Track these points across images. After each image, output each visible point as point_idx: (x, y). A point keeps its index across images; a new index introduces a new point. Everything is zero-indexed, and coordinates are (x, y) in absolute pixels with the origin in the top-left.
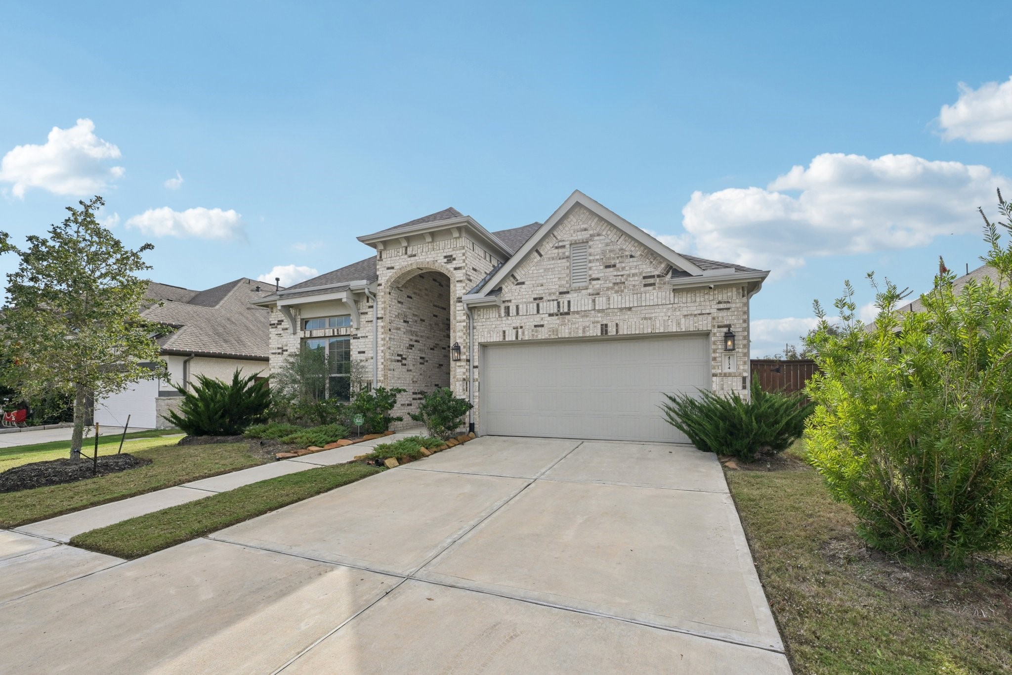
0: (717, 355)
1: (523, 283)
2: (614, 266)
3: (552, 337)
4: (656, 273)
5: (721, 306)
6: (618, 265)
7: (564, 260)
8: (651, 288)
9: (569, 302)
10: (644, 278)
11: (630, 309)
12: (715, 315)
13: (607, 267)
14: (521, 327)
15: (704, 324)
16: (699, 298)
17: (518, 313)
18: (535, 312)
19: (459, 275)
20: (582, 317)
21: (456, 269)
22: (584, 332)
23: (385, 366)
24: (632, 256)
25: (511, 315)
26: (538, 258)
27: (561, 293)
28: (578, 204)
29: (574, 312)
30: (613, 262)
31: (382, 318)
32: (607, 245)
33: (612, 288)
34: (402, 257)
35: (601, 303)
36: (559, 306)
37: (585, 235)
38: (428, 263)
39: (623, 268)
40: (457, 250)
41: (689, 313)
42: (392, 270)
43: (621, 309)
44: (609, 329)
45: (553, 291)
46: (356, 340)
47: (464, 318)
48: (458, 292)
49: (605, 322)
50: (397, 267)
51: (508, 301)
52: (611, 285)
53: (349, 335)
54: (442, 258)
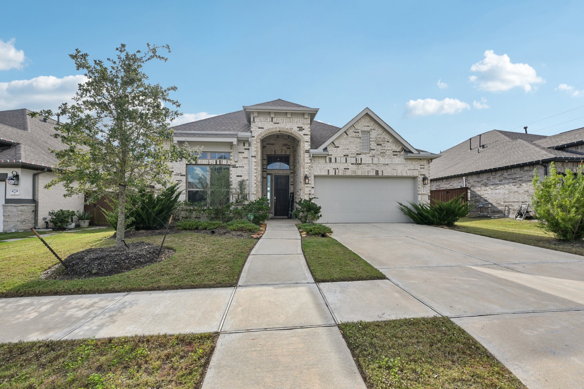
0: (420, 186)
1: (338, 147)
2: (381, 145)
3: (353, 174)
4: (398, 150)
5: (422, 167)
6: (382, 145)
7: (359, 139)
8: (396, 156)
9: (361, 159)
10: (393, 152)
11: (388, 164)
12: (419, 170)
13: (378, 145)
14: (337, 169)
15: (415, 174)
16: (414, 163)
17: (336, 162)
18: (345, 162)
19: (306, 138)
20: (367, 166)
21: (304, 135)
22: (368, 173)
23: (257, 185)
24: (388, 142)
25: (332, 162)
26: (346, 136)
27: (357, 154)
28: (367, 114)
29: (363, 164)
30: (380, 143)
31: (255, 157)
32: (378, 135)
33: (380, 155)
34: (269, 123)
35: (376, 160)
36: (356, 160)
37: (368, 129)
38: (287, 129)
39: (385, 146)
40: (305, 125)
41: (410, 168)
42: (262, 129)
43: (384, 164)
44: (379, 173)
45: (353, 152)
46: (235, 169)
47: (310, 161)
48: (306, 147)
49: (377, 170)
50: (266, 128)
51: (330, 155)
52: (379, 153)
53: (229, 165)
54: (296, 127)
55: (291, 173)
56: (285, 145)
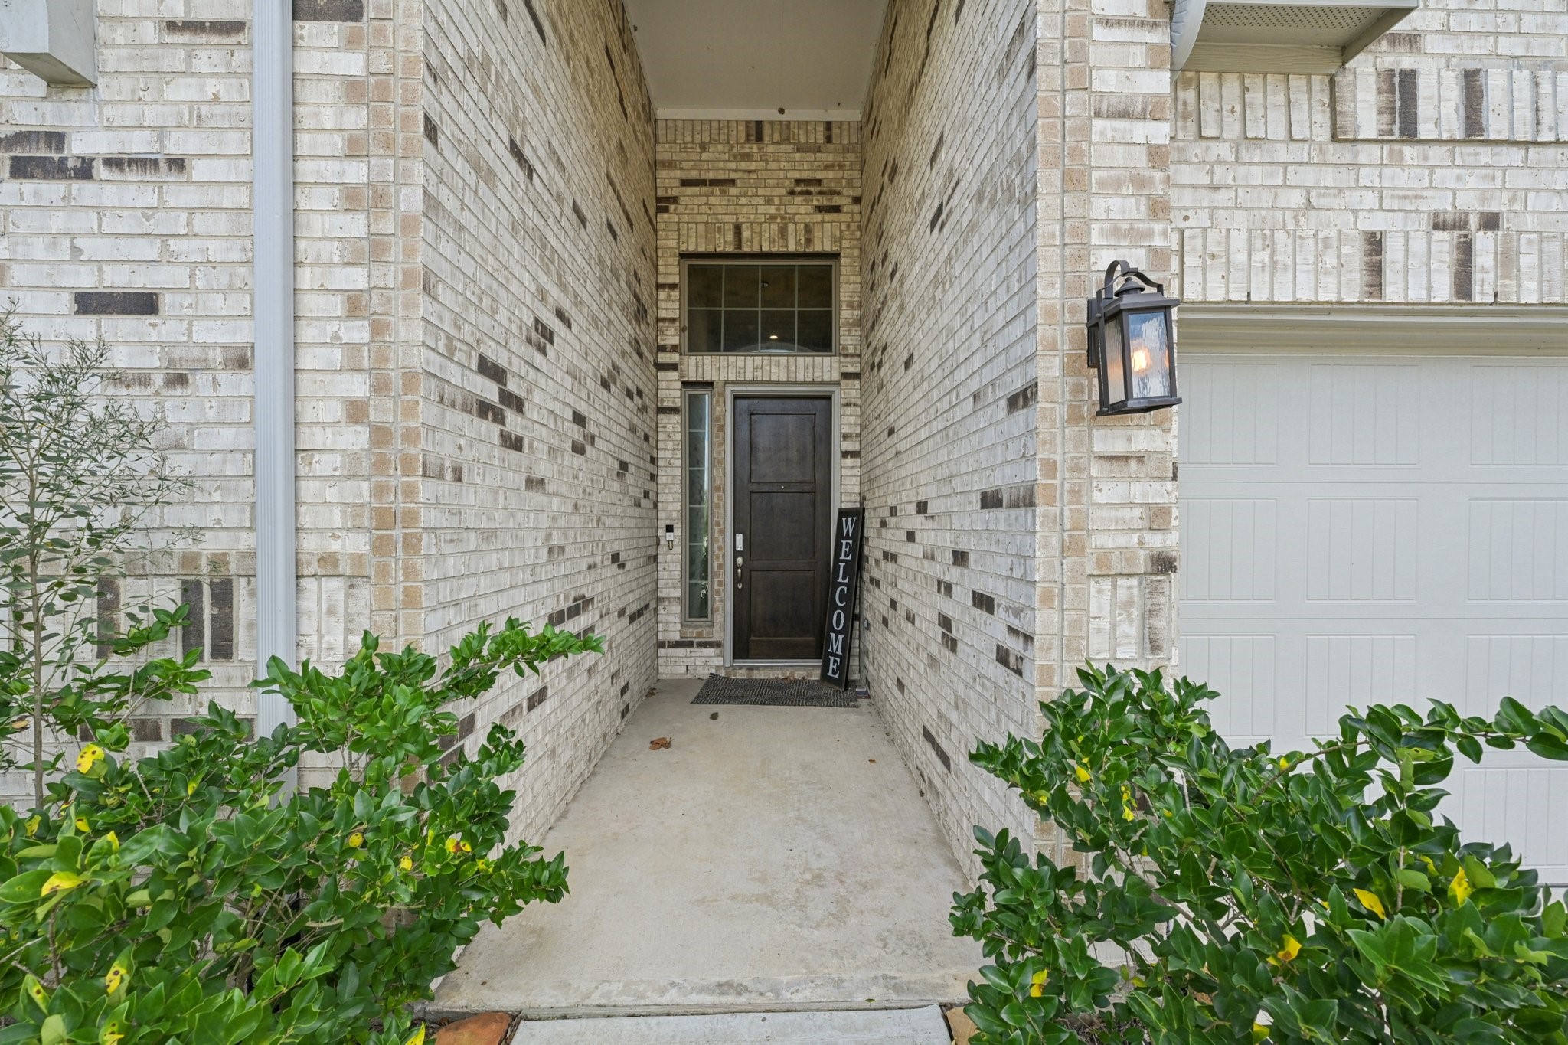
14: (1490, 222)
17: (1475, 129)
25: (1425, 130)
55: (846, 376)
56: (804, 187)
